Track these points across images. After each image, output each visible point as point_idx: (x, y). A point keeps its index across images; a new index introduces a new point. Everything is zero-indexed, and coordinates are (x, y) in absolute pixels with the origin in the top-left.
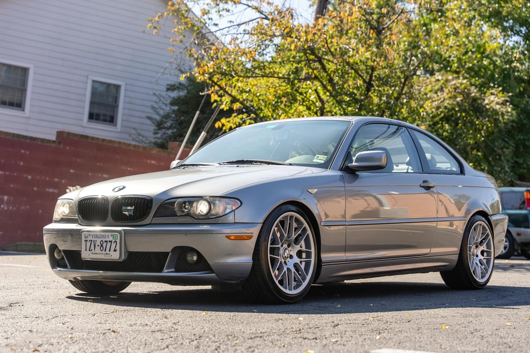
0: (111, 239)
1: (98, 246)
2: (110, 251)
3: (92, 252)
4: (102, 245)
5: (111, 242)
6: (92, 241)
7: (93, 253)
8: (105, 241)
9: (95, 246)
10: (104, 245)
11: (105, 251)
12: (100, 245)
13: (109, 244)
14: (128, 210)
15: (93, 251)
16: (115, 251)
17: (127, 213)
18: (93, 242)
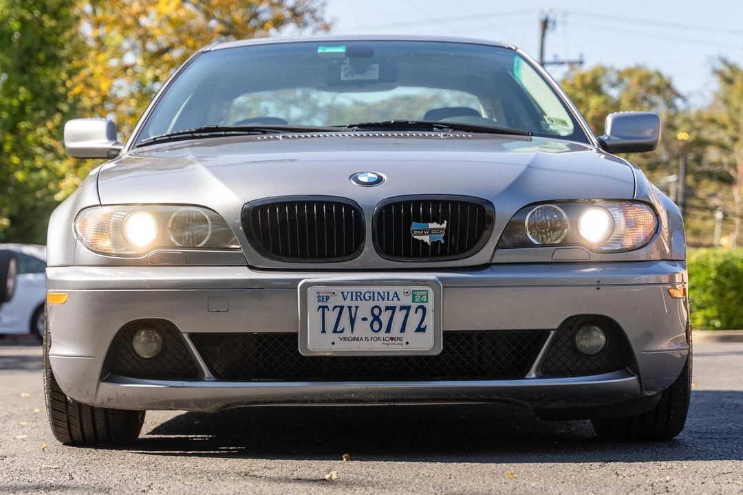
0: (407, 301)
1: (365, 319)
2: (403, 330)
3: (341, 335)
4: (376, 318)
5: (408, 308)
6: (342, 308)
7: (345, 339)
8: (388, 308)
9: (353, 321)
10: (385, 317)
11: (388, 330)
12: (370, 318)
13: (399, 316)
14: (430, 230)
15: (347, 333)
16: (420, 329)
17: (426, 239)
18: (346, 311)
